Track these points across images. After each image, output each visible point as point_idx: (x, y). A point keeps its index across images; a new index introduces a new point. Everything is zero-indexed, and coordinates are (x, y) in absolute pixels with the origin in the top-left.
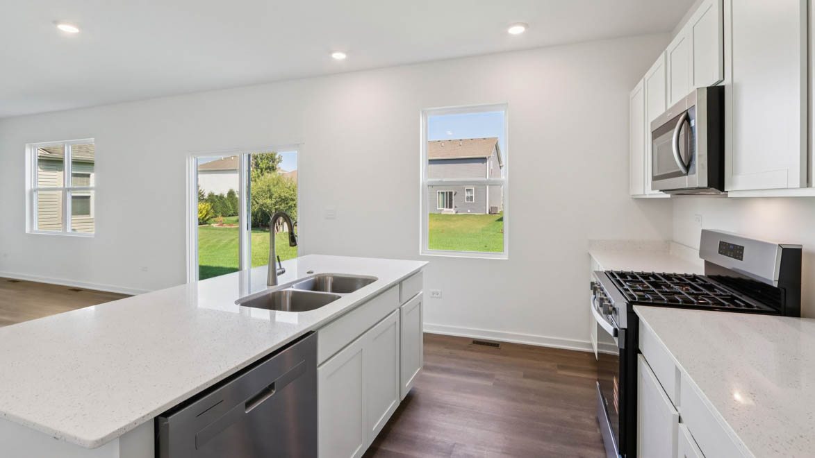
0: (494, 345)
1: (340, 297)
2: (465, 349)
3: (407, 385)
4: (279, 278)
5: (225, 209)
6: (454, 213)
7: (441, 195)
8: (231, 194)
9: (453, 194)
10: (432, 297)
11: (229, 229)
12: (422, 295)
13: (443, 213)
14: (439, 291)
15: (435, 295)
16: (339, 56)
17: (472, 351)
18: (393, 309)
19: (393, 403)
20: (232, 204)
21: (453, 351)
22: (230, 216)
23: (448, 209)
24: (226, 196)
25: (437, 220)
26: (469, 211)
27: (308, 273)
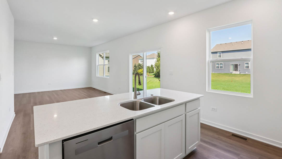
0: (245, 139)
1: (154, 106)
2: (228, 137)
3: (189, 148)
4: (138, 96)
5: (150, 71)
6: (239, 73)
7: (232, 66)
8: (152, 66)
9: (238, 65)
10: (212, 110)
11: (151, 77)
12: (200, 109)
13: (233, 73)
14: (216, 108)
15: (214, 110)
16: (171, 13)
17: (230, 139)
18: (182, 114)
19: (181, 154)
20: (152, 69)
21: (220, 136)
22: (151, 73)
23: (236, 72)
24: (150, 66)
25: (229, 76)
26: (247, 73)
27: (151, 95)
